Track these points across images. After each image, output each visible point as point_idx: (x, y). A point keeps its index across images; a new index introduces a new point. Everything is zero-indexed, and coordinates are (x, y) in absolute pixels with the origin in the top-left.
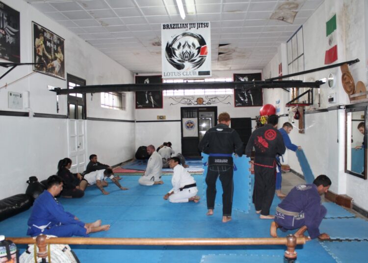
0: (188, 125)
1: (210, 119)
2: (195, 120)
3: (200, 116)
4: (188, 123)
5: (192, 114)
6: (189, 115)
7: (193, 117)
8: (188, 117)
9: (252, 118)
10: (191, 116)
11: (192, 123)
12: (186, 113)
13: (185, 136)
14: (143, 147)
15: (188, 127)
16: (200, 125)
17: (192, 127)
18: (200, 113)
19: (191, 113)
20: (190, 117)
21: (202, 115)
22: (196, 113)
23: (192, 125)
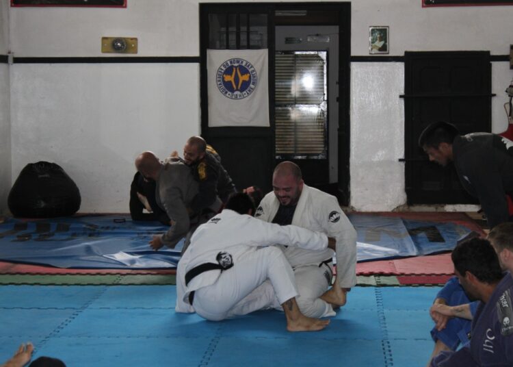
0: (228, 78)
1: (323, 55)
2: (257, 59)
3: (280, 44)
4: (229, 71)
5: (248, 33)
6: (233, 37)
7: (249, 47)
8: (228, 47)
9: (493, 53)
10: (244, 43)
11: (244, 70)
12: (223, 29)
13: (215, 121)
14: (41, 163)
15: (228, 87)
16: (278, 84)
17: (245, 86)
18: (281, 32)
19: (244, 29)
20: (239, 47)
21: (288, 40)
22: (263, 30)
23: (246, 77)
